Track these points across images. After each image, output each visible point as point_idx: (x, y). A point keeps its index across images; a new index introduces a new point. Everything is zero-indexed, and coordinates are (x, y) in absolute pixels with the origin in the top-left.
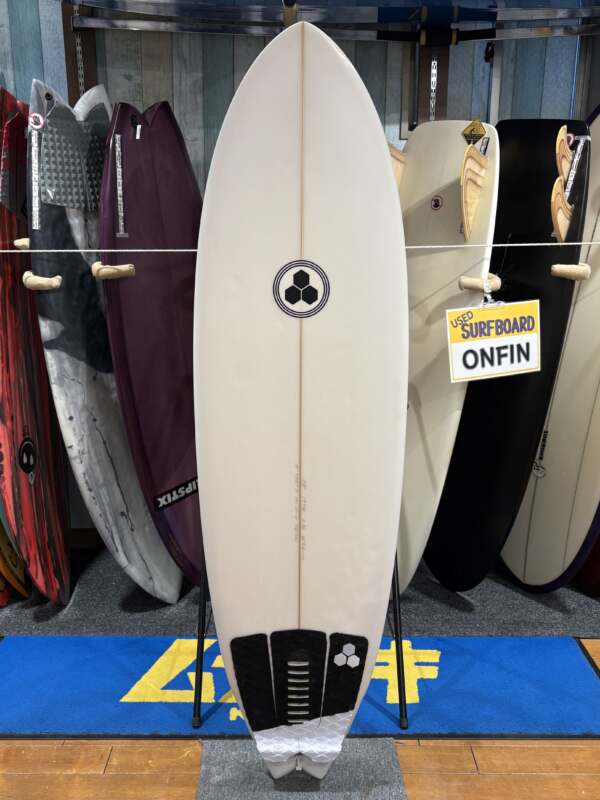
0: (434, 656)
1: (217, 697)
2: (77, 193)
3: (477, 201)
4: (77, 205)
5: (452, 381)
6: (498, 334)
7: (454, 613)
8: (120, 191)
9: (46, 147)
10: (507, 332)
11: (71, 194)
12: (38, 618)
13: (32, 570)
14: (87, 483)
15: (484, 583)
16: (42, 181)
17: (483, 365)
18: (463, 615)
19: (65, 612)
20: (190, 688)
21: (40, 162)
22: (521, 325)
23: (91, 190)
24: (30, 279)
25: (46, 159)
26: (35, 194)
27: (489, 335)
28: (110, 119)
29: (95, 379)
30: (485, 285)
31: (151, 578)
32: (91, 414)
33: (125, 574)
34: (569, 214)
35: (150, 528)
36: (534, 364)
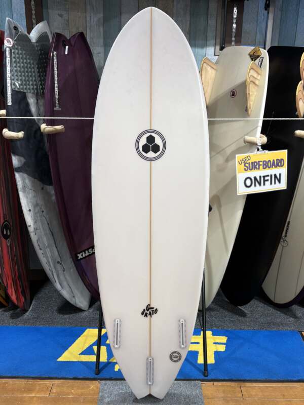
0: (224, 339)
1: (108, 359)
2: (32, 84)
3: (255, 93)
4: (32, 91)
5: (238, 194)
6: (264, 168)
7: (236, 317)
8: (56, 85)
9: (14, 57)
10: (269, 168)
11: (29, 85)
12: (12, 317)
13: (9, 292)
14: (39, 245)
15: (252, 302)
16: (12, 77)
17: (255, 186)
18: (241, 318)
19: (27, 314)
20: (94, 354)
21: (11, 67)
22: (278, 163)
23: (40, 83)
24: (7, 133)
25: (15, 64)
26: (9, 85)
27: (259, 169)
28: (51, 41)
29: (42, 189)
30: (258, 141)
31: (74, 297)
32: (41, 208)
33: (60, 294)
35: (73, 270)
36: (283, 185)
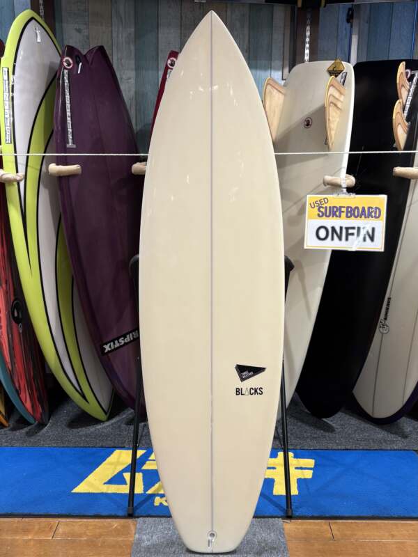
0: (310, 463)
1: (145, 490)
3: (338, 120)
7: (320, 433)
10: (356, 217)
18: (327, 434)
20: (126, 484)
22: (370, 213)
34: (406, 129)
